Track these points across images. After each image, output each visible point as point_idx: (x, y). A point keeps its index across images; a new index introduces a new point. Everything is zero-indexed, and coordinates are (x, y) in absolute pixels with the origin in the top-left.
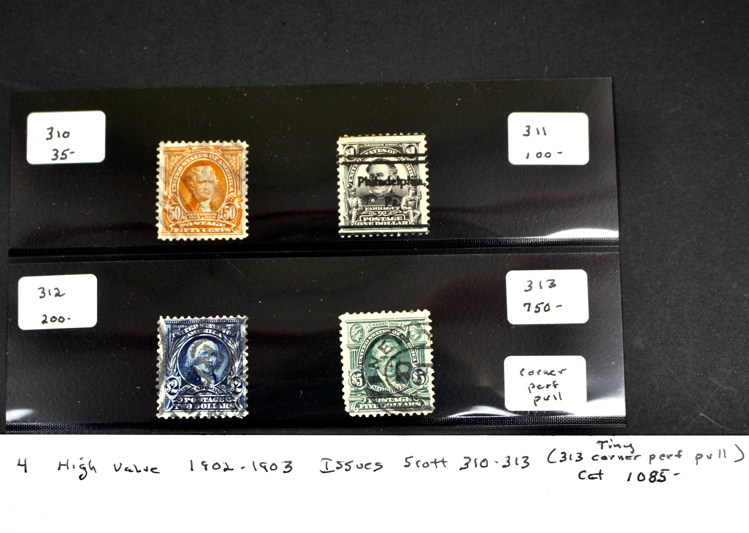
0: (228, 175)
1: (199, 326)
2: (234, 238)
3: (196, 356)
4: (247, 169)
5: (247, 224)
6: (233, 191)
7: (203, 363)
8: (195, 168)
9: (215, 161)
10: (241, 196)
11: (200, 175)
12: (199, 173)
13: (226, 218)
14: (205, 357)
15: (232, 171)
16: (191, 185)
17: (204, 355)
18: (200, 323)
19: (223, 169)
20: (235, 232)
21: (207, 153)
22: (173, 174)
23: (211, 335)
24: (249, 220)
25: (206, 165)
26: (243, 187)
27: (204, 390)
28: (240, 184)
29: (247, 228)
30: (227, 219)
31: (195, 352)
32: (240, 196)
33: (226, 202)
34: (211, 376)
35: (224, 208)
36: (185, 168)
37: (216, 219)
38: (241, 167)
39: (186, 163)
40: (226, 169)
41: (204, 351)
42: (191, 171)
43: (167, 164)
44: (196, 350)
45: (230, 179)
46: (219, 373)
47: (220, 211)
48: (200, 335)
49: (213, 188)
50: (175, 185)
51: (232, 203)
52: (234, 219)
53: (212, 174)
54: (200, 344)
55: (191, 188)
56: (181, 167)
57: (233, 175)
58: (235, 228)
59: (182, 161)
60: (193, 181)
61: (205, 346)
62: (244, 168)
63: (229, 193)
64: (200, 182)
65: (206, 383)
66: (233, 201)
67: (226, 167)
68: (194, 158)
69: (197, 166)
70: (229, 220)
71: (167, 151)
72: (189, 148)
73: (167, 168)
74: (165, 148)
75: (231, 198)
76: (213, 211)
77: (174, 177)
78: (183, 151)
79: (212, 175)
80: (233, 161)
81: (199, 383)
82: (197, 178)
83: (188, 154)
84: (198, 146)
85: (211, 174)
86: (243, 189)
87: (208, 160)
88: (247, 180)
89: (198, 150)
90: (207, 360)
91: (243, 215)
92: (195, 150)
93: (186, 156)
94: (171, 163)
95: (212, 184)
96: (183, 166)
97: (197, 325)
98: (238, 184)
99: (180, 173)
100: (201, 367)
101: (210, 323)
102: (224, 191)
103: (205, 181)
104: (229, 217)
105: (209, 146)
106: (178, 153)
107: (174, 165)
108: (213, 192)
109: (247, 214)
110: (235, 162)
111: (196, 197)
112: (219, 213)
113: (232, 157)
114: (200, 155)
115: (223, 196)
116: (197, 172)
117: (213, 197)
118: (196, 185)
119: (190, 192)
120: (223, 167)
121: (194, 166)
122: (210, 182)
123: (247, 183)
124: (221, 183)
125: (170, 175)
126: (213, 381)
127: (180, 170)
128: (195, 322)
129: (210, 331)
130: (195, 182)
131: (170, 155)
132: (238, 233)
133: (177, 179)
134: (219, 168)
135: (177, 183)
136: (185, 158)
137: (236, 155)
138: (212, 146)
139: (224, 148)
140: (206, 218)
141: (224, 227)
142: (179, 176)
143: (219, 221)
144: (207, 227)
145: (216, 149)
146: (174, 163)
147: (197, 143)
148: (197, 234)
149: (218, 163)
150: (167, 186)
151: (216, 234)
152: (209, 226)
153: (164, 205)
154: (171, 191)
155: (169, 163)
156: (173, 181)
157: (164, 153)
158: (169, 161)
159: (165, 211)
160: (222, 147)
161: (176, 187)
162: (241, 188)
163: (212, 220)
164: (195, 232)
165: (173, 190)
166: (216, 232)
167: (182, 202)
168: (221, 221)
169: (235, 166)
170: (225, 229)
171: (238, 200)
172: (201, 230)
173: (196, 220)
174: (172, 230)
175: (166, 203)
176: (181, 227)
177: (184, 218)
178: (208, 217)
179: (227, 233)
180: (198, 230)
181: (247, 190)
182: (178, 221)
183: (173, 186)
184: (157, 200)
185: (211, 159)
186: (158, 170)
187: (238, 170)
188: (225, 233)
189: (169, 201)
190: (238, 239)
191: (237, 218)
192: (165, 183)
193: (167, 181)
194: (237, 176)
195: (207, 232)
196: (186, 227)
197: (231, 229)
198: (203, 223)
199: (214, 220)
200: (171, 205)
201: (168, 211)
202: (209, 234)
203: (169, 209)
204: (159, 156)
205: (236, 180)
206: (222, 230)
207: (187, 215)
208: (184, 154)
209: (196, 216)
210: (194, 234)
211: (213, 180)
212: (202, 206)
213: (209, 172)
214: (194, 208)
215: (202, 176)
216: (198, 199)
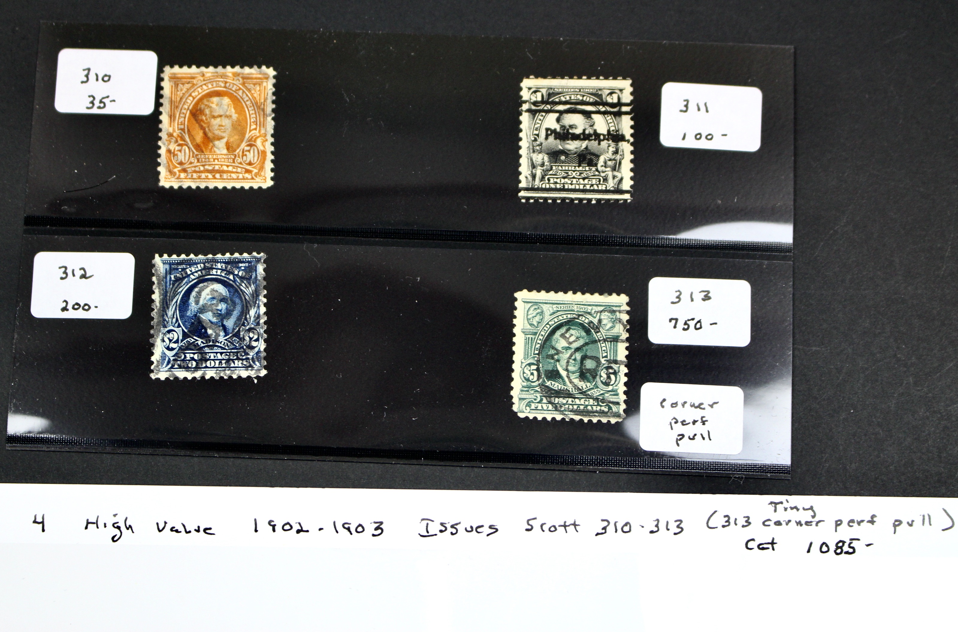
0: (250, 109)
1: (205, 266)
2: (256, 187)
3: (201, 302)
4: (273, 102)
5: (272, 170)
6: (256, 129)
7: (210, 311)
8: (208, 99)
9: (233, 91)
11: (214, 108)
12: (214, 106)
13: (245, 161)
14: (213, 304)
15: (254, 104)
16: (202, 120)
17: (211, 301)
18: (206, 262)
19: (243, 100)
20: (256, 179)
21: (224, 81)
22: (181, 106)
23: (219, 277)
24: (274, 165)
25: (222, 96)
26: (268, 124)
27: (211, 344)
28: (264, 121)
29: (272, 174)
30: (247, 162)
31: (200, 298)
32: (264, 135)
33: (246, 142)
34: (219, 326)
35: (243, 150)
37: (234, 162)
38: (266, 100)
39: (196, 93)
40: (247, 101)
41: (211, 296)
42: (202, 103)
43: (173, 93)
44: (201, 295)
45: (252, 114)
46: (230, 323)
47: (238, 153)
48: (206, 277)
49: (231, 124)
50: (182, 119)
51: (253, 143)
52: (256, 163)
53: (230, 107)
54: (205, 288)
55: (203, 124)
56: (191, 98)
57: (256, 109)
58: (256, 174)
59: (192, 90)
60: (206, 115)
61: (213, 290)
62: (269, 101)
63: (250, 131)
64: (214, 117)
65: (213, 336)
66: (255, 141)
67: (247, 98)
68: (208, 87)
69: (211, 96)
70: (250, 164)
71: (174, 78)
73: (173, 99)
74: (170, 74)
75: (252, 137)
76: (229, 152)
77: (181, 110)
78: (193, 78)
79: (229, 109)
80: (255, 91)
81: (205, 336)
82: (211, 112)
84: (212, 73)
85: (228, 107)
86: (267, 127)
87: (224, 89)
88: (273, 115)
89: (212, 77)
90: (215, 308)
91: (267, 158)
92: (209, 77)
93: (197, 84)
94: (178, 93)
95: (229, 119)
96: (193, 97)
97: (202, 265)
98: (262, 120)
99: (190, 105)
100: (207, 317)
101: (218, 262)
102: (244, 128)
103: (221, 116)
104: (250, 161)
105: (226, 73)
106: (187, 80)
107: (181, 95)
108: (230, 130)
109: (273, 157)
110: (258, 93)
111: (209, 135)
112: (237, 155)
113: (254, 86)
114: (215, 84)
115: (243, 135)
116: (211, 105)
117: (230, 136)
118: (209, 120)
119: (201, 129)
121: (207, 97)
122: (227, 116)
123: (273, 119)
124: (241, 119)
125: (177, 107)
126: (222, 333)
127: (189, 101)
128: (199, 261)
129: (219, 271)
130: (207, 116)
131: (177, 83)
132: (260, 181)
133: (185, 112)
134: (238, 99)
135: (185, 118)
136: (196, 87)
137: (260, 84)
138: (230, 72)
139: (245, 76)
140: (221, 162)
141: (243, 172)
142: (188, 109)
143: (237, 164)
144: (221, 172)
145: (235, 76)
146: (181, 93)
147: (211, 69)
148: (209, 180)
149: (236, 93)
150: (172, 120)
151: (233, 181)
152: (225, 170)
153: (169, 144)
154: (178, 127)
155: (176, 92)
156: (179, 115)
157: (169, 80)
158: (176, 90)
159: (169, 151)
160: (243, 74)
161: (183, 122)
162: (265, 124)
163: (228, 164)
164: (207, 178)
165: (179, 126)
166: (233, 179)
167: (190, 140)
168: (240, 165)
169: (259, 98)
170: (244, 174)
171: (262, 139)
172: (214, 176)
173: (208, 163)
174: (177, 176)
175: (170, 142)
176: (189, 172)
177: (193, 161)
178: (223, 160)
179: (246, 181)
180: (210, 176)
181: (273, 127)
182: (185, 164)
183: (180, 121)
184: (160, 138)
185: (229, 89)
186: (161, 101)
187: (262, 103)
188: (245, 181)
189: (174, 139)
190: (260, 188)
191: (260, 161)
192: (170, 117)
193: (173, 114)
194: (261, 110)
195: (221, 178)
196: (195, 172)
197: (252, 175)
198: (217, 167)
199: (230, 164)
200: (177, 144)
201: (172, 151)
202: (224, 181)
203: (174, 150)
204: (163, 84)
205: (259, 115)
206: (241, 176)
207: (197, 157)
208: (195, 81)
209: (209, 159)
210: (205, 180)
211: (231, 114)
212: (216, 146)
213: (225, 105)
214: (206, 149)
215: (218, 109)
216: (211, 137)
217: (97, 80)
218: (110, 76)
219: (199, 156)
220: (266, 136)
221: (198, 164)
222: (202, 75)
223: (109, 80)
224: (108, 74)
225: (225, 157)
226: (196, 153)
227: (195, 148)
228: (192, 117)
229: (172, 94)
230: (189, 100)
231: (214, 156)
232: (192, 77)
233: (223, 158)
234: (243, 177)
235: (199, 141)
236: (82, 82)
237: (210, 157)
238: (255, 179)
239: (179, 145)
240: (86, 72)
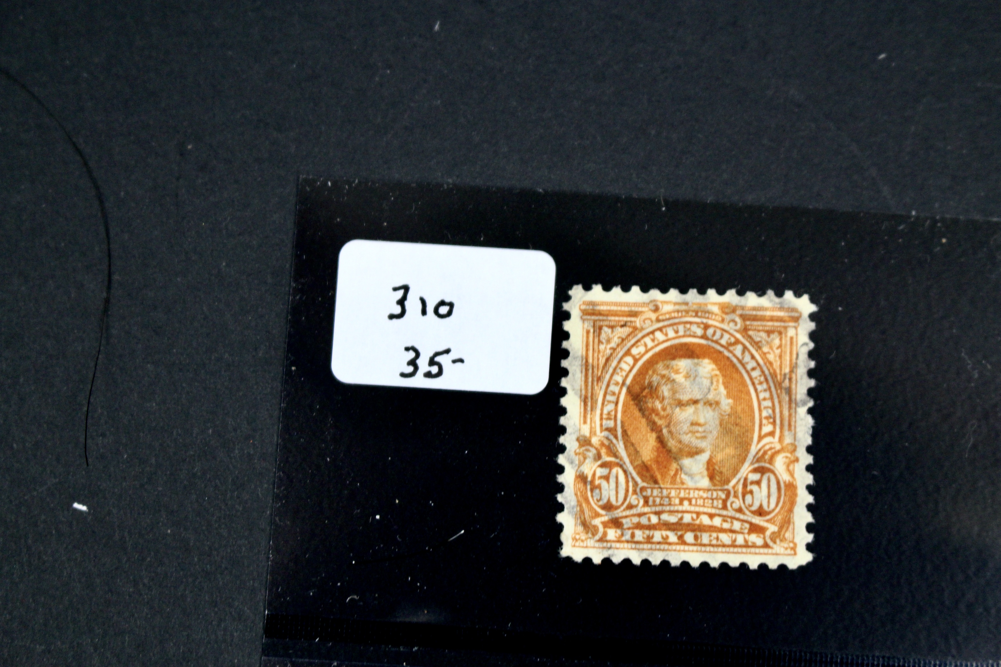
0: (759, 388)
2: (773, 564)
4: (811, 374)
5: (810, 528)
6: (772, 434)
8: (666, 362)
9: (722, 346)
10: (794, 448)
11: (680, 385)
12: (679, 378)
13: (751, 506)
15: (769, 378)
16: (654, 410)
19: (745, 368)
20: (775, 546)
21: (702, 323)
22: (608, 377)
24: (814, 516)
25: (698, 357)
26: (799, 423)
28: (790, 415)
29: (810, 538)
30: (754, 508)
32: (790, 448)
33: (752, 463)
35: (746, 479)
36: (640, 363)
37: (725, 507)
38: (793, 368)
39: (642, 349)
40: (753, 369)
42: (655, 372)
43: (591, 348)
45: (765, 399)
47: (734, 487)
49: (717, 422)
50: (611, 407)
51: (767, 465)
52: (773, 510)
53: (715, 383)
55: (656, 419)
56: (629, 360)
57: (773, 389)
58: (775, 537)
59: (633, 341)
60: (662, 400)
62: (802, 371)
63: (760, 438)
64: (681, 404)
66: (771, 461)
67: (752, 364)
68: (666, 335)
69: (674, 358)
70: (760, 512)
71: (592, 313)
72: (651, 307)
73: (590, 360)
74: (584, 303)
75: (765, 453)
76: (715, 485)
77: (608, 385)
78: (635, 314)
79: (714, 386)
80: (771, 348)
82: (674, 392)
83: (648, 322)
84: (676, 304)
85: (712, 383)
86: (798, 429)
87: (703, 342)
88: (811, 404)
89: (676, 315)
91: (799, 499)
92: (669, 313)
93: (642, 329)
94: (602, 347)
95: (714, 410)
96: (633, 357)
98: (786, 413)
99: (627, 376)
102: (747, 431)
103: (696, 402)
104: (761, 506)
105: (706, 305)
106: (621, 318)
107: (608, 352)
108: (715, 433)
109: (810, 499)
110: (778, 352)
111: (670, 445)
112: (732, 493)
113: (769, 336)
114: (681, 328)
115: (744, 446)
116: (674, 376)
117: (716, 447)
118: (669, 410)
119: (652, 430)
120: (743, 365)
121: (665, 359)
122: (709, 403)
123: (811, 411)
124: (739, 409)
125: (599, 379)
127: (626, 368)
130: (666, 402)
131: (598, 324)
132: (782, 551)
133: (617, 392)
134: (734, 366)
135: (617, 404)
136: (640, 335)
137: (780, 333)
138: (715, 304)
139: (748, 312)
140: (696, 505)
141: (746, 531)
142: (624, 383)
143: (731, 513)
144: (697, 529)
145: (727, 314)
146: (609, 346)
147: (673, 294)
148: (670, 547)
149: (731, 352)
150: (589, 408)
151: (724, 549)
152: (704, 526)
153: (581, 464)
154: (601, 425)
155: (596, 347)
156: (605, 396)
157: (581, 318)
158: (596, 340)
159: (582, 478)
160: (743, 308)
161: (613, 413)
162: (793, 424)
163: (713, 511)
164: (665, 541)
165: (604, 422)
166: (724, 546)
167: (629, 455)
168: (738, 515)
169: (779, 363)
170: (746, 536)
171: (787, 457)
172: (681, 538)
173: (668, 508)
174: (600, 534)
175: (585, 458)
176: (625, 526)
177: (634, 502)
178: (700, 502)
179: (753, 550)
180: (673, 538)
181: (810, 432)
182: (617, 508)
183: (605, 411)
184: (562, 449)
185: (713, 341)
186: (565, 363)
187: (785, 375)
188: (749, 550)
189: (594, 451)
190: (783, 567)
191: (782, 508)
192: (585, 401)
193: (589, 395)
194: (783, 391)
195: (697, 543)
196: (639, 526)
197: (764, 538)
198: (687, 518)
199: (717, 512)
200: (599, 463)
201: (589, 479)
202: (703, 549)
203: (594, 475)
204: (567, 326)
205: (780, 402)
206: (740, 540)
207: (644, 494)
208: (638, 322)
209: (668, 497)
210: (662, 547)
211: (717, 399)
212: (685, 469)
213: (705, 378)
214: (663, 476)
215: (688, 386)
216: (674, 450)
217: (424, 312)
218: (451, 305)
219: (649, 491)
220: (794, 450)
221: (646, 509)
222: (653, 308)
223: (449, 313)
224: (447, 300)
225: (705, 495)
226: (641, 484)
227: (639, 473)
228: (632, 402)
229: (587, 350)
230: (626, 363)
231: (682, 491)
232: (631, 311)
233: (701, 497)
234: (746, 541)
235: (648, 458)
236: (392, 317)
237: (673, 493)
238: (772, 548)
239: (603, 465)
240: (401, 293)
